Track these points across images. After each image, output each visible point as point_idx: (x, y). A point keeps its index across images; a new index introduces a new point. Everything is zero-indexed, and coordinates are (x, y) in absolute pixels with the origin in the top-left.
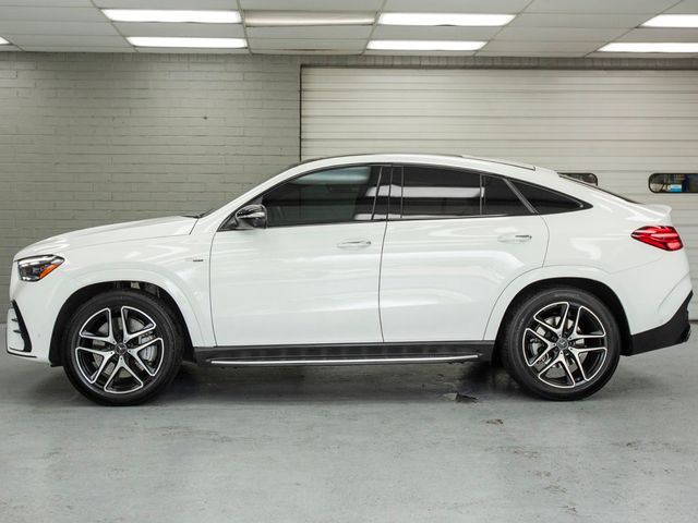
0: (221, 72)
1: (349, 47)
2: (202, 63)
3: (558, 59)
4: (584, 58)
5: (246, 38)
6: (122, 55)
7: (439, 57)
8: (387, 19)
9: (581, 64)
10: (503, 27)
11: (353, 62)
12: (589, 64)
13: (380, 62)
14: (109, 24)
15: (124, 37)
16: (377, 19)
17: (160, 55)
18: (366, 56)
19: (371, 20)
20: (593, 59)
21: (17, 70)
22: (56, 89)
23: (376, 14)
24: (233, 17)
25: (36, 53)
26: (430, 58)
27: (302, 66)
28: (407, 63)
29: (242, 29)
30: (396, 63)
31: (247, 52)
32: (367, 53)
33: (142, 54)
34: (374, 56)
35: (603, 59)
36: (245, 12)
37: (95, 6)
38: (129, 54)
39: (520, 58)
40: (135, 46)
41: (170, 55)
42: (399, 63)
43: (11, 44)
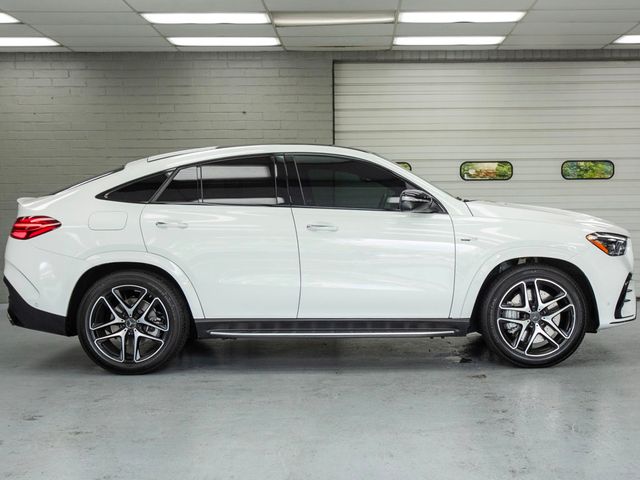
0: (258, 68)
1: (376, 43)
2: (241, 60)
3: (578, 51)
4: (602, 50)
5: (278, 37)
6: (165, 53)
7: (464, 51)
8: (406, 17)
9: (601, 56)
10: (517, 22)
11: (383, 58)
12: (608, 56)
13: (408, 57)
14: (149, 26)
15: (165, 37)
16: (396, 18)
17: (201, 53)
18: (394, 51)
19: (391, 19)
20: (612, 51)
21: (68, 70)
22: (105, 87)
23: (395, 13)
24: (262, 18)
25: (86, 53)
26: (455, 52)
27: (334, 62)
28: (433, 57)
29: (272, 29)
30: (424, 57)
31: (281, 49)
32: (394, 48)
33: (183, 53)
34: (402, 51)
35: (621, 51)
36: (272, 14)
37: (135, 11)
38: (172, 52)
39: (542, 51)
40: (176, 46)
41: (210, 53)
42: (427, 57)
43: (62, 46)
